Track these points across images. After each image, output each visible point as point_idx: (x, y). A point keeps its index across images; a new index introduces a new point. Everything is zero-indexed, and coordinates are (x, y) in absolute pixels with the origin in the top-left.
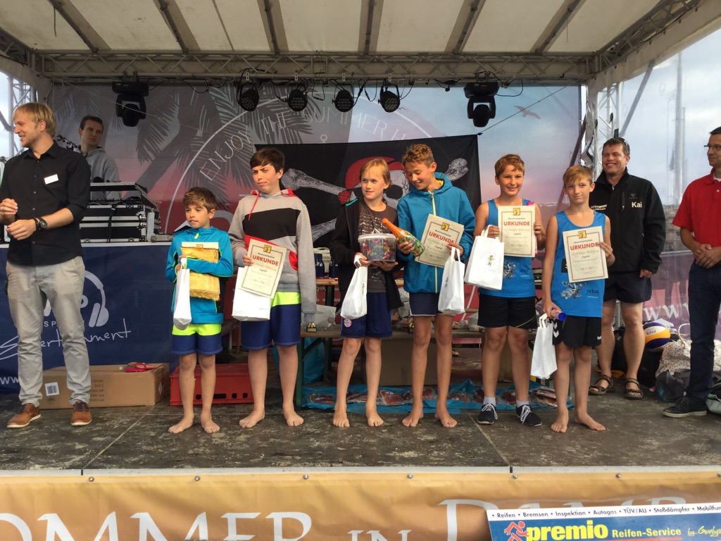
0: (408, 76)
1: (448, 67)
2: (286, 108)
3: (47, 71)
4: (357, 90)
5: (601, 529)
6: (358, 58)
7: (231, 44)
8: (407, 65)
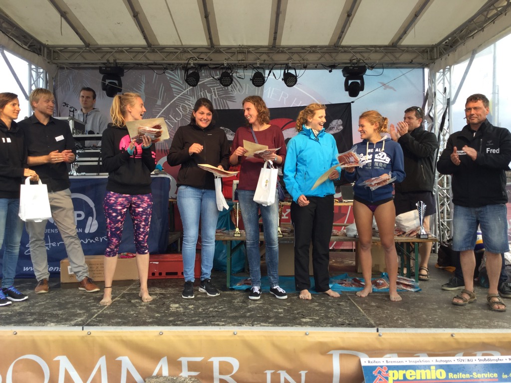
0: (303, 62)
1: (331, 56)
2: (218, 85)
3: (54, 59)
4: (267, 72)
5: (441, 372)
6: (268, 50)
7: (181, 41)
8: (302, 55)
